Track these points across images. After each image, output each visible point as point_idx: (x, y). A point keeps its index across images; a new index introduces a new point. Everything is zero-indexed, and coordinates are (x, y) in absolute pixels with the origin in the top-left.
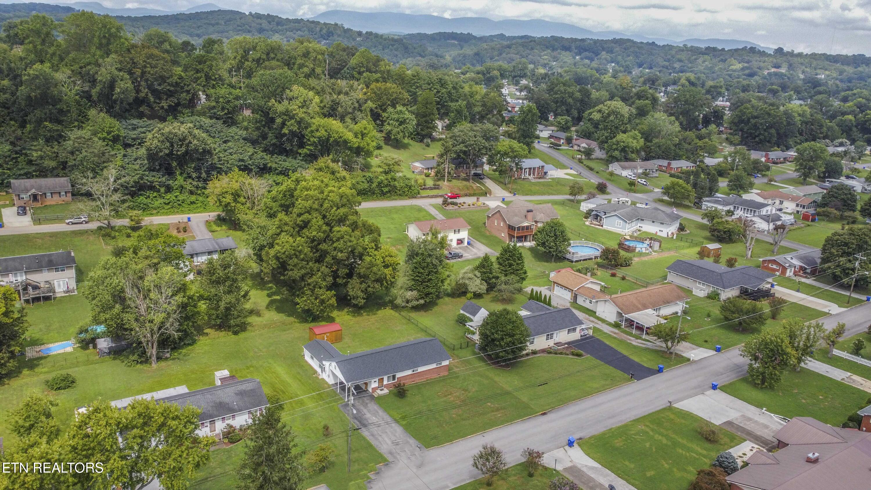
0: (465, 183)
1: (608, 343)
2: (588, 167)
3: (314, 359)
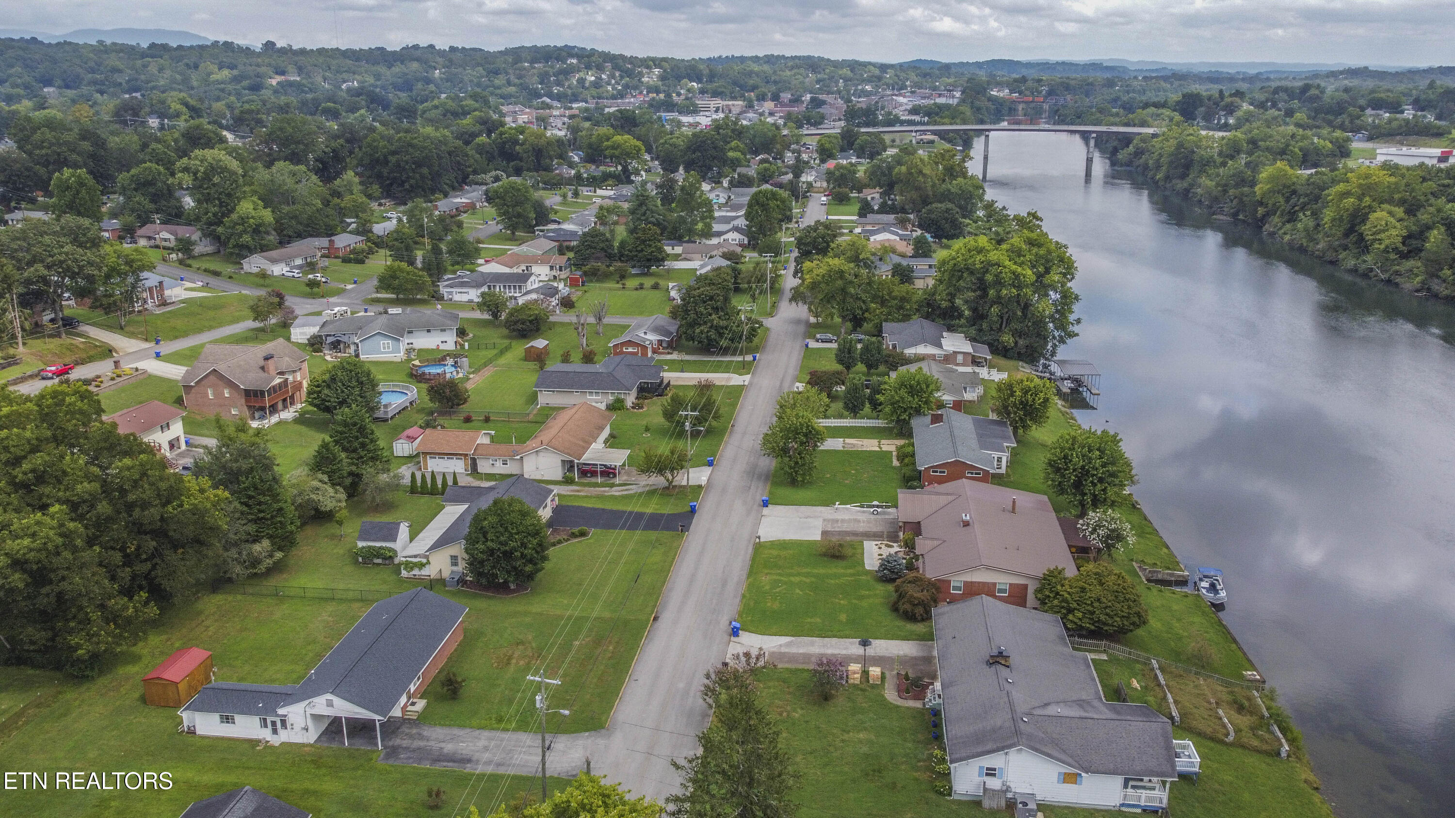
0: (57, 341)
1: (590, 506)
2: (205, 270)
3: (238, 718)
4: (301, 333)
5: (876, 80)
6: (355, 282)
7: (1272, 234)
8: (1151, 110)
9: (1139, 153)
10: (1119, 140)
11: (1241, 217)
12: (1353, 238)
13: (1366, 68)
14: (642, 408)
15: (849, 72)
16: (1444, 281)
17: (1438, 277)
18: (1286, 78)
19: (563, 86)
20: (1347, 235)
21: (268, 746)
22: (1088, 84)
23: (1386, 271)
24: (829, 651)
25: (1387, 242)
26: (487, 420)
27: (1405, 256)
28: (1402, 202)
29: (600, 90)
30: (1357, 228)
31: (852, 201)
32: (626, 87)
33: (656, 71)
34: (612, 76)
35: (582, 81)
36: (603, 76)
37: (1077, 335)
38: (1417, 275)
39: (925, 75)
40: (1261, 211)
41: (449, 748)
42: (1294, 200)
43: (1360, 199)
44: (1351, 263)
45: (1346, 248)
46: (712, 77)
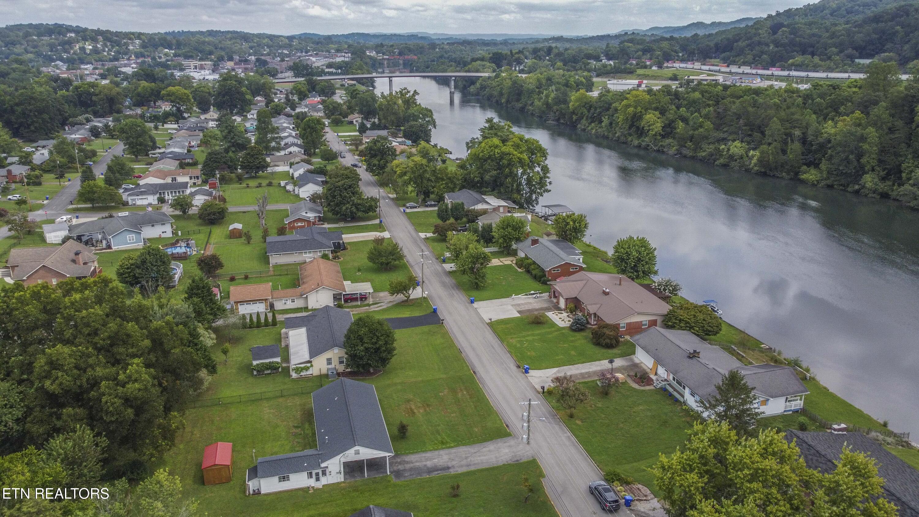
3: (291, 476)
4: (55, 237)
5: (289, 46)
6: (47, 199)
7: (584, 130)
8: (479, 62)
9: (483, 88)
10: (466, 81)
11: (562, 121)
12: (634, 129)
13: (562, 36)
14: (339, 258)
15: (270, 42)
16: (688, 149)
17: (685, 147)
18: (522, 43)
19: (69, 53)
20: (630, 128)
21: (316, 490)
22: (421, 48)
23: (656, 146)
24: (583, 371)
25: (656, 130)
26: (246, 277)
27: (663, 137)
28: (656, 109)
29: (100, 55)
30: (635, 124)
31: (345, 123)
32: (118, 52)
33: (137, 41)
34: (105, 45)
35: (83, 49)
36: (99, 46)
37: (550, 191)
38: (673, 146)
39: (318, 43)
40: (575, 117)
41: (429, 464)
42: (592, 110)
43: (636, 107)
44: (636, 142)
45: (630, 135)
46: (179, 45)
